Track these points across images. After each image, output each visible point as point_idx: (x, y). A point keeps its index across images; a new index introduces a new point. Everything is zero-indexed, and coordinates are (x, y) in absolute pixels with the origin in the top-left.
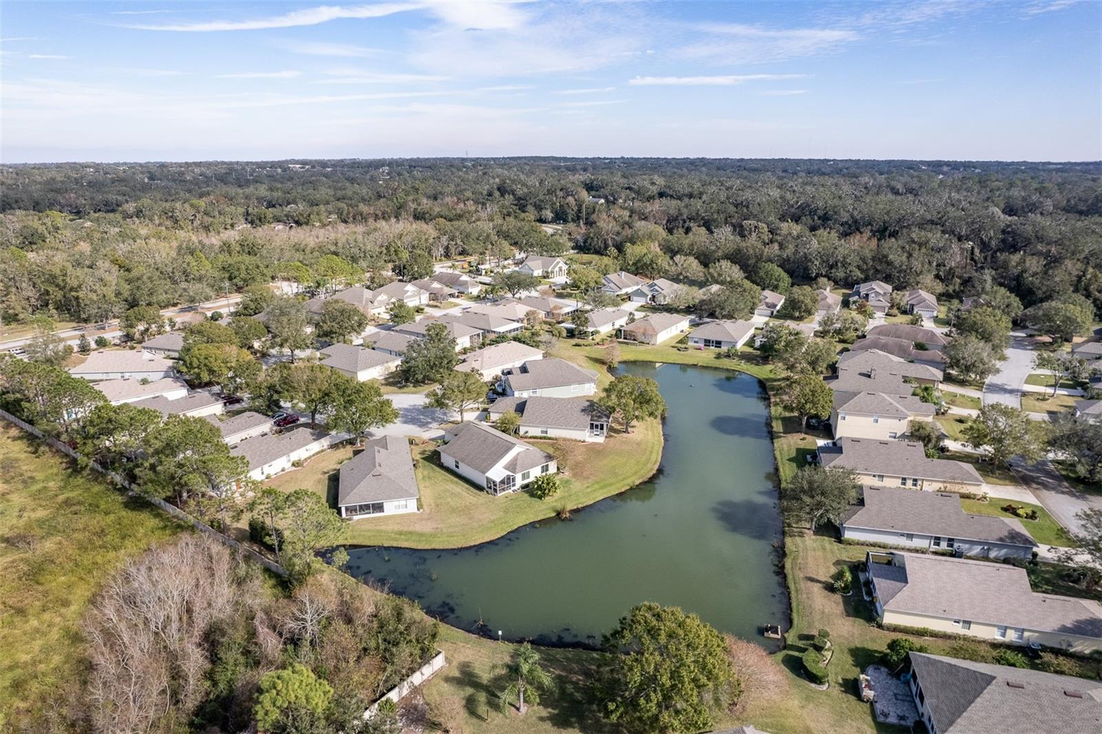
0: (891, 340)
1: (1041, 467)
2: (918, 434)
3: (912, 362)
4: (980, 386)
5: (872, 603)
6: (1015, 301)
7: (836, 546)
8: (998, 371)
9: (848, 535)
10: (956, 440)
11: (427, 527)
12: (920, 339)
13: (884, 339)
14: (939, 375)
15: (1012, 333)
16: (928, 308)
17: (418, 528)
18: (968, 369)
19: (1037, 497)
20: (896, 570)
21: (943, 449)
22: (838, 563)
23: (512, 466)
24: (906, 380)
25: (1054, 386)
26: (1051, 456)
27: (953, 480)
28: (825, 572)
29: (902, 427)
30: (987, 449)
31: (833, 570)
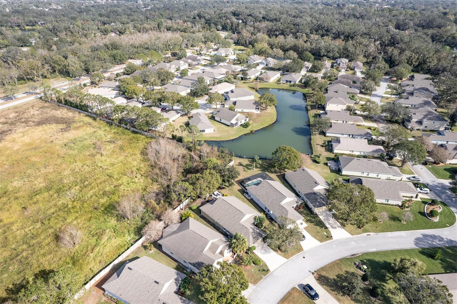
0: (345, 80)
1: (380, 117)
2: (349, 109)
3: (351, 87)
4: (370, 95)
5: (332, 149)
6: (387, 66)
7: (324, 137)
8: (376, 90)
9: (327, 134)
10: (358, 110)
11: (218, 136)
12: (355, 79)
13: (343, 80)
14: (358, 91)
15: (384, 77)
16: (360, 68)
17: (215, 136)
18: (367, 89)
19: (378, 125)
20: (338, 141)
21: (356, 114)
22: (324, 141)
23: (237, 120)
24: (348, 93)
25: (391, 95)
26: (382, 114)
27: (356, 121)
28: (321, 143)
29: (344, 107)
30: (366, 113)
31: (323, 142)
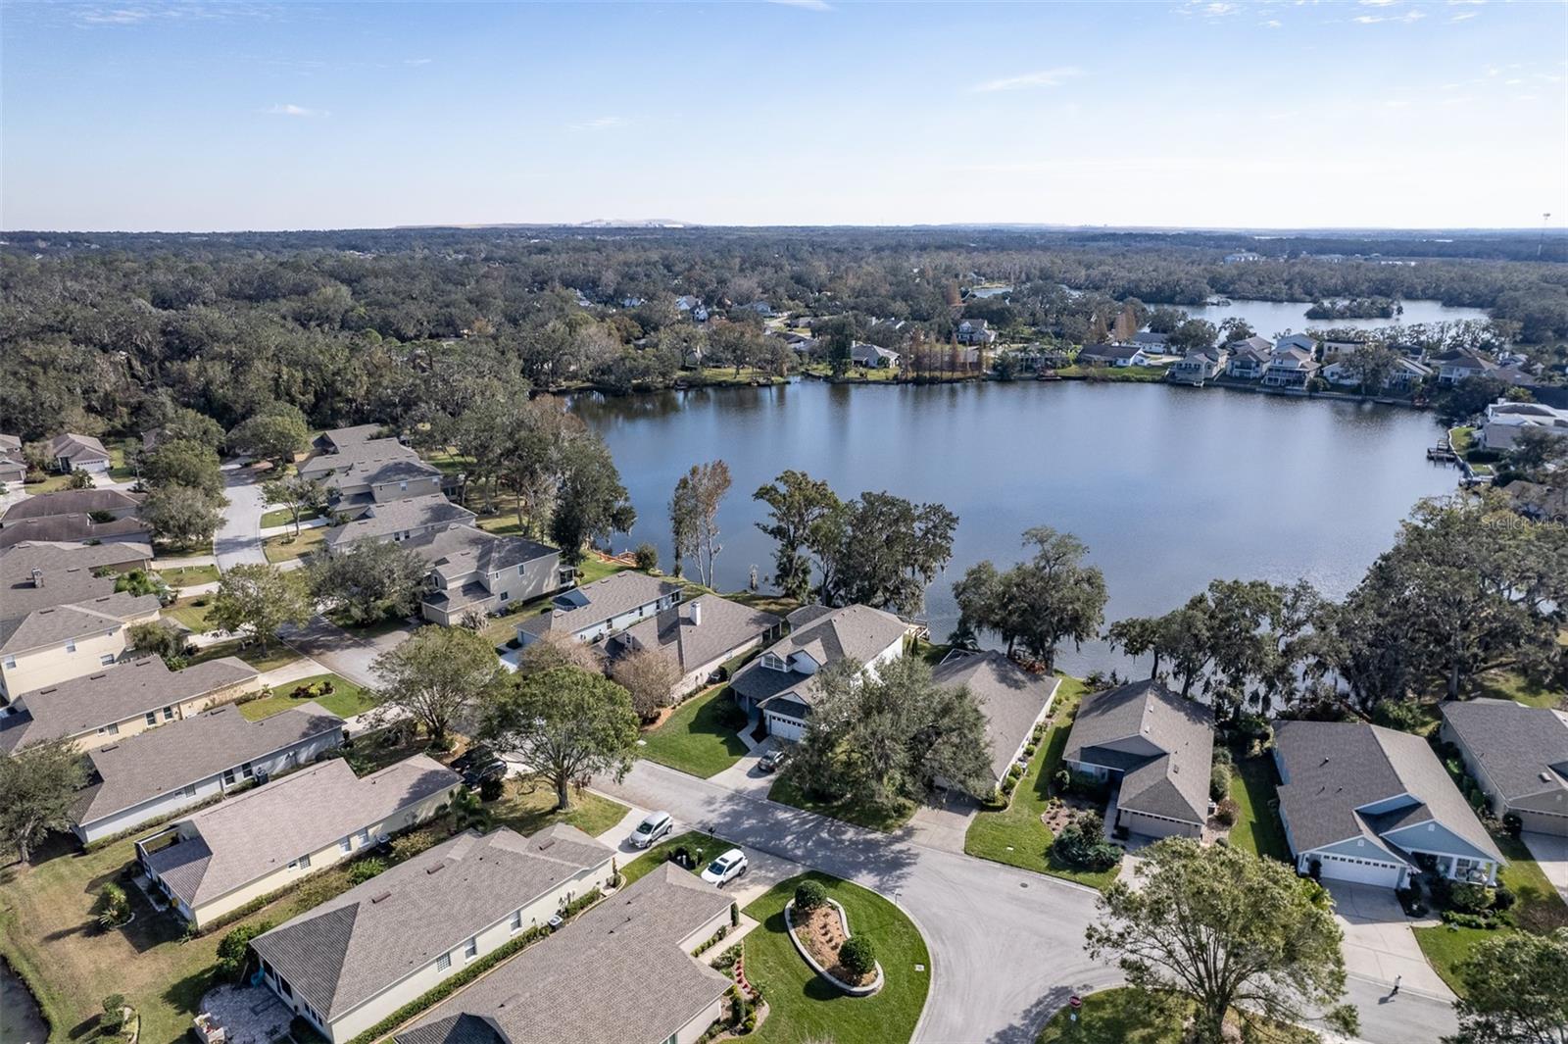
0: (48, 520)
1: (314, 625)
2: (146, 643)
3: (97, 543)
4: (207, 548)
5: (173, 909)
7: (79, 863)
8: (223, 522)
9: (92, 837)
10: (202, 632)
12: (97, 506)
14: (146, 550)
15: (223, 468)
16: (92, 457)
18: (183, 530)
19: (323, 664)
20: (186, 846)
21: (191, 651)
22: (93, 886)
24: (98, 573)
25: (294, 521)
26: (320, 608)
27: (219, 686)
28: (78, 909)
30: (247, 629)
31: (90, 900)
